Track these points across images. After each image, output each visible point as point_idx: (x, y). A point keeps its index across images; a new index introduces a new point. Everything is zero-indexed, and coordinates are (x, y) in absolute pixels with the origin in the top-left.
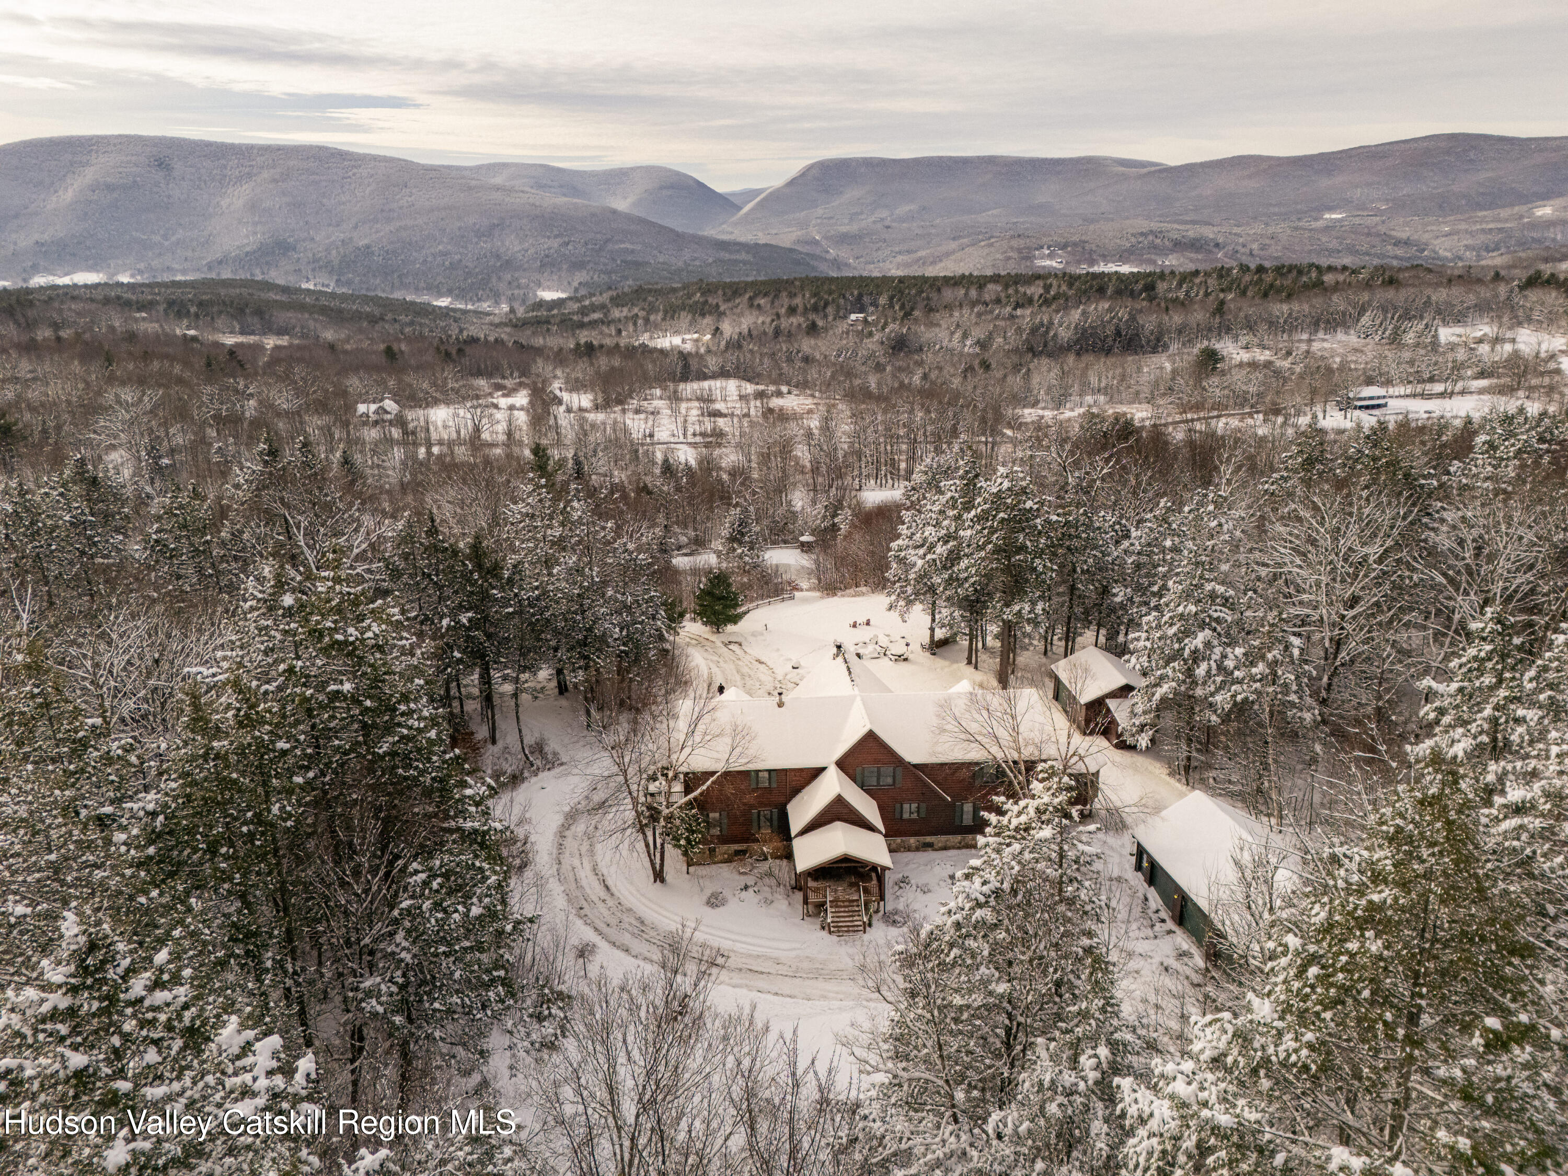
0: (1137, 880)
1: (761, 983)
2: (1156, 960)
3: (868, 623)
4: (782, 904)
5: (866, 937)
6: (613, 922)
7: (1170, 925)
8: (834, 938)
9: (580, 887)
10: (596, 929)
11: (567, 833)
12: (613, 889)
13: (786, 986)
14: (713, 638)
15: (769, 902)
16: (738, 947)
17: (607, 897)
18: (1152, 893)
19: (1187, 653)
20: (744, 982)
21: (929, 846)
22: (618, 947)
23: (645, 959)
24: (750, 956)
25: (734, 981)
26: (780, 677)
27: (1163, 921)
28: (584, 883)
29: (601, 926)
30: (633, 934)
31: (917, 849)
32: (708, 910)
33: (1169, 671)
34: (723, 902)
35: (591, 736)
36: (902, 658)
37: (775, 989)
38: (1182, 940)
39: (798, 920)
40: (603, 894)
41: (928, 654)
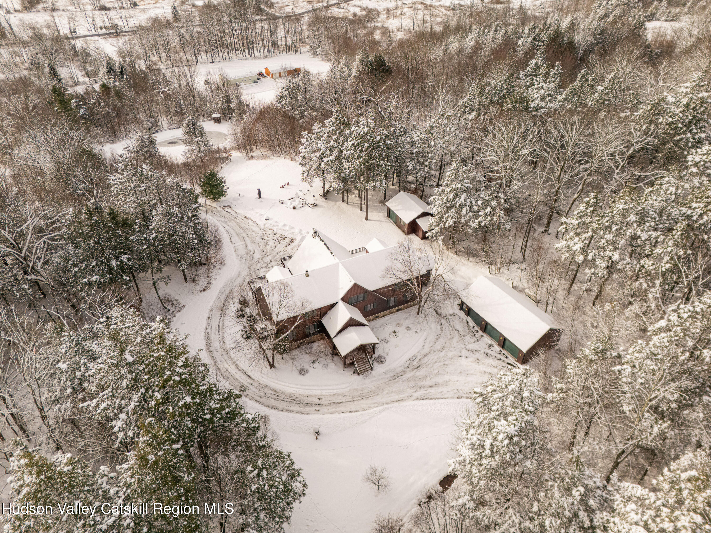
0: (462, 314)
1: (342, 409)
2: (482, 351)
3: (288, 184)
4: (332, 365)
5: (373, 372)
6: (262, 395)
7: (481, 333)
8: (361, 376)
9: (236, 380)
10: (257, 401)
11: (211, 349)
12: (253, 377)
13: (352, 406)
14: (214, 205)
15: (326, 366)
16: (325, 393)
17: (252, 382)
18: (469, 319)
19: (457, 205)
20: (335, 409)
21: (376, 317)
22: (272, 408)
23: (287, 410)
24: (331, 395)
25: (330, 411)
26: (262, 227)
27: (477, 332)
28: (236, 376)
29: (258, 399)
30: (275, 399)
31: (373, 320)
32: (301, 377)
33: (450, 213)
34: (307, 371)
35: (190, 285)
36: (315, 205)
37: (349, 409)
38: (487, 339)
39: (342, 372)
40: (249, 380)
41: (323, 199)
